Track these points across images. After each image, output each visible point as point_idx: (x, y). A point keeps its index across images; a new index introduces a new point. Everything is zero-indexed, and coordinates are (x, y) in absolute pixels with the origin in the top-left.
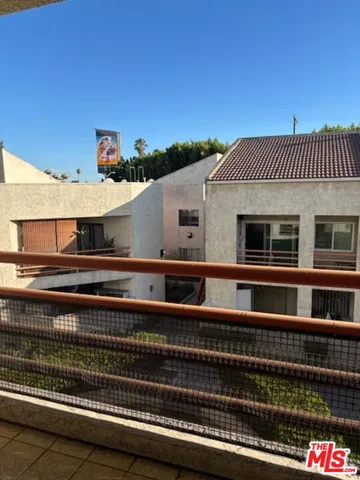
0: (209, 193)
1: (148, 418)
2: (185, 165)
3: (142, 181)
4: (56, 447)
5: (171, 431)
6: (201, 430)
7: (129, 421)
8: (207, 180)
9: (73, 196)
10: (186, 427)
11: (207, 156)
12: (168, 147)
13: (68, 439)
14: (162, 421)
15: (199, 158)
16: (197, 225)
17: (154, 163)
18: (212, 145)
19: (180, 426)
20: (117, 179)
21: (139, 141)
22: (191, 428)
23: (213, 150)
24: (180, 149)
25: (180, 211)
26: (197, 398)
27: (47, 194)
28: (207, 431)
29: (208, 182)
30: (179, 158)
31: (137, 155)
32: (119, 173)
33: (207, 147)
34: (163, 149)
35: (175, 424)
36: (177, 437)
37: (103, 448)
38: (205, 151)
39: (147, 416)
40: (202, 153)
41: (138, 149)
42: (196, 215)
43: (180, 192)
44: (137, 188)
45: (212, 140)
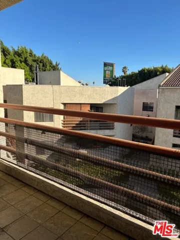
0: (160, 93)
1: (113, 205)
2: (148, 79)
3: (124, 86)
4: (64, 211)
5: (126, 215)
6: (144, 218)
7: (103, 205)
8: (160, 86)
9: (90, 92)
10: (135, 214)
11: (161, 74)
12: (140, 70)
13: (71, 207)
14: (121, 208)
15: (156, 75)
16: (152, 111)
17: (131, 78)
18: (164, 69)
19: (131, 213)
20: (111, 85)
21: (125, 68)
22: (138, 216)
23: (164, 71)
24: (146, 71)
25: (144, 103)
26: (143, 199)
27: (78, 91)
28: (148, 220)
29: (160, 87)
30: (145, 75)
31: (123, 74)
32: (113, 82)
33: (161, 70)
34: (136, 71)
35: (128, 212)
36: (129, 219)
37: (88, 216)
38: (160, 72)
39: (113, 204)
40: (158, 73)
41: (123, 71)
42: (152, 106)
43: (144, 93)
44: (122, 90)
45: (164, 66)
